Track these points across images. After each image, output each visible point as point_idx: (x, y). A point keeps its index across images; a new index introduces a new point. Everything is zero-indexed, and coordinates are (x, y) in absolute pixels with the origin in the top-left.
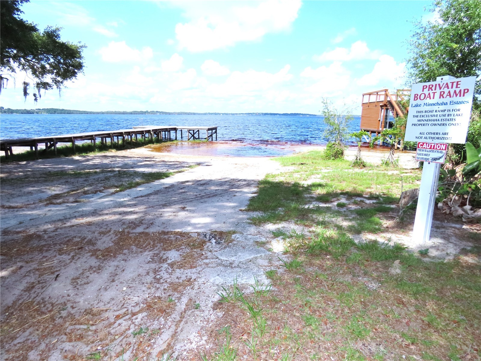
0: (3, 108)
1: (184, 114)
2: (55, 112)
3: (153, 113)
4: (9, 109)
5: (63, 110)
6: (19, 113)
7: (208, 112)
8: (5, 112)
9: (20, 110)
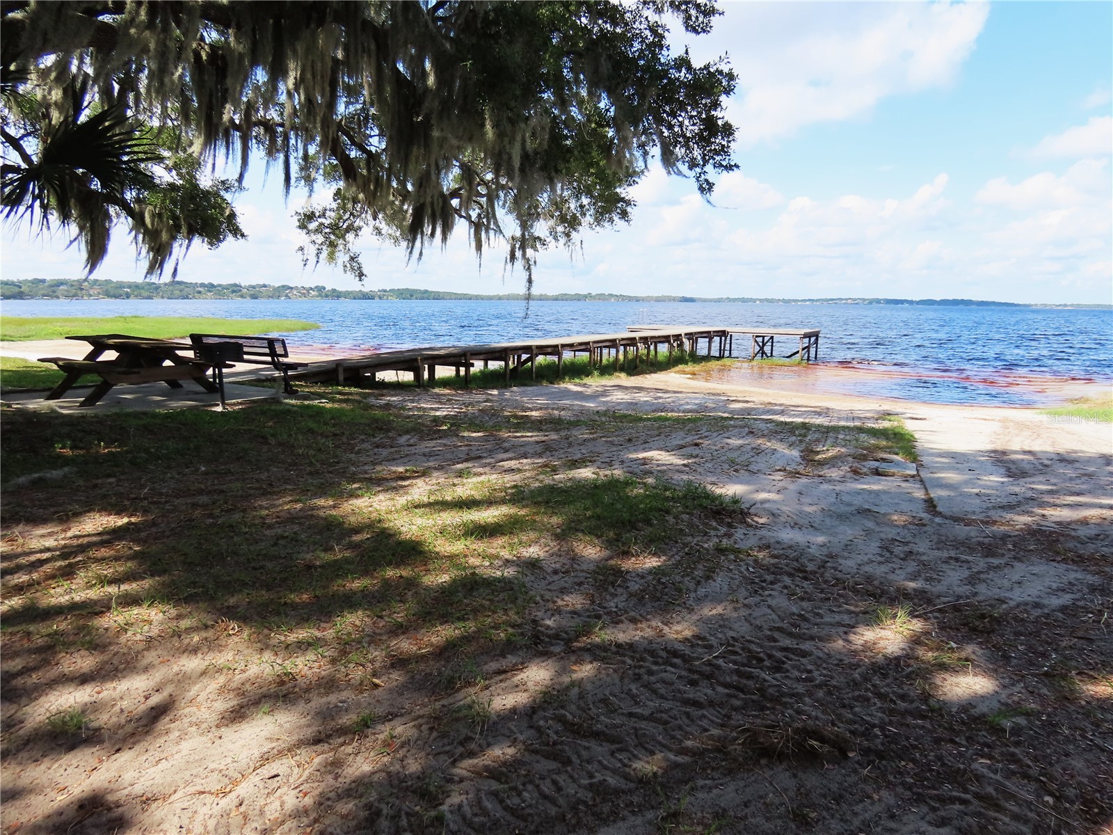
0: (324, 288)
1: (670, 300)
2: (412, 296)
3: (601, 297)
4: (334, 290)
5: (426, 291)
6: (350, 298)
7: (725, 297)
8: (327, 296)
9: (352, 292)
